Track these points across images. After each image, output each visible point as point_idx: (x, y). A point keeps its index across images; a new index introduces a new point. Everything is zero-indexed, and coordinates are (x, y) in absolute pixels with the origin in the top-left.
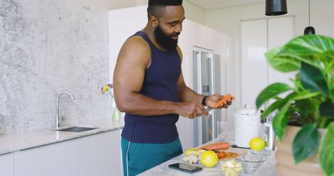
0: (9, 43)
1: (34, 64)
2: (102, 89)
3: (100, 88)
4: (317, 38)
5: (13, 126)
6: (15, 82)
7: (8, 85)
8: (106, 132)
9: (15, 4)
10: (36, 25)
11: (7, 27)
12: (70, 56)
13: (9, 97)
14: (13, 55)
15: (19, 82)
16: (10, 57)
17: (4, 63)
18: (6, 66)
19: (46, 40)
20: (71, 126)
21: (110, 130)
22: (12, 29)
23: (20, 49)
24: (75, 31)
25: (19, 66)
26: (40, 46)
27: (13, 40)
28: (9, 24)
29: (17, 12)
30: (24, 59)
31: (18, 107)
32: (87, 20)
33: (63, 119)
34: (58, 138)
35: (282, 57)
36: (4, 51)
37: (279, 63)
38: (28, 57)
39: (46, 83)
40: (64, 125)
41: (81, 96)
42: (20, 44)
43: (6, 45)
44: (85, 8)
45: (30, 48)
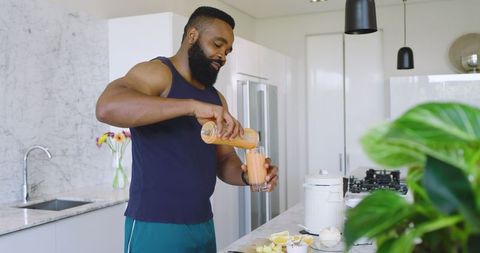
2: (97, 140)
3: (94, 140)
4: (455, 111)
8: (102, 208)
12: (47, 89)
20: (49, 199)
21: (108, 206)
24: (55, 50)
32: (74, 34)
33: (34, 188)
34: (26, 223)
35: (390, 144)
37: (385, 154)
39: (6, 132)
40: (36, 198)
41: (64, 152)
44: (71, 14)
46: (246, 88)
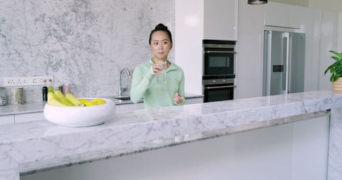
0: (81, 31)
1: (101, 47)
5: (84, 93)
6: (85, 60)
7: (80, 63)
9: (85, 2)
10: (103, 16)
11: (78, 20)
13: (80, 72)
14: (83, 40)
15: (89, 60)
16: (81, 42)
17: (77, 46)
18: (78, 49)
19: (112, 28)
22: (82, 21)
23: (89, 36)
24: (140, 18)
25: (89, 48)
26: (106, 32)
27: (83, 29)
28: (80, 17)
29: (87, 8)
30: (93, 43)
31: (87, 79)
32: (151, 9)
36: (77, 38)
38: (95, 42)
39: (112, 61)
42: (90, 32)
43: (78, 34)
45: (98, 35)
46: (270, 35)
